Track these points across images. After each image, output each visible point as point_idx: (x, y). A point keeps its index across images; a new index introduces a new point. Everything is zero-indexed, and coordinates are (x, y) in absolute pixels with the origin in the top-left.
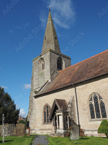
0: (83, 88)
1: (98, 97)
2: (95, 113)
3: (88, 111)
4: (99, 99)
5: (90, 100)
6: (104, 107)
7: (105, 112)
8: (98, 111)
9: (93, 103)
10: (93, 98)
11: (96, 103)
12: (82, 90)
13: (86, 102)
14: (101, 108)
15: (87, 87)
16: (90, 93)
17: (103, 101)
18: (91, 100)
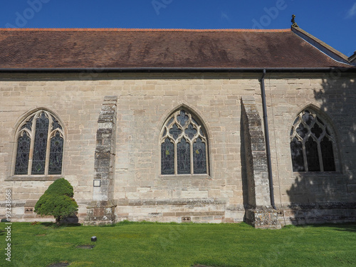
0: (10, 89)
1: (51, 121)
2: (30, 161)
3: (11, 153)
4: (50, 128)
5: (24, 126)
6: (60, 149)
7: (61, 161)
8: (40, 155)
9: (32, 134)
10: (34, 122)
11: (41, 135)
12: (6, 95)
13: (11, 130)
14: (52, 150)
15: (23, 89)
16: (30, 108)
17: (62, 132)
18: (28, 125)
